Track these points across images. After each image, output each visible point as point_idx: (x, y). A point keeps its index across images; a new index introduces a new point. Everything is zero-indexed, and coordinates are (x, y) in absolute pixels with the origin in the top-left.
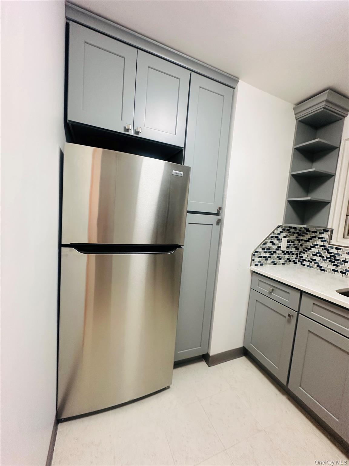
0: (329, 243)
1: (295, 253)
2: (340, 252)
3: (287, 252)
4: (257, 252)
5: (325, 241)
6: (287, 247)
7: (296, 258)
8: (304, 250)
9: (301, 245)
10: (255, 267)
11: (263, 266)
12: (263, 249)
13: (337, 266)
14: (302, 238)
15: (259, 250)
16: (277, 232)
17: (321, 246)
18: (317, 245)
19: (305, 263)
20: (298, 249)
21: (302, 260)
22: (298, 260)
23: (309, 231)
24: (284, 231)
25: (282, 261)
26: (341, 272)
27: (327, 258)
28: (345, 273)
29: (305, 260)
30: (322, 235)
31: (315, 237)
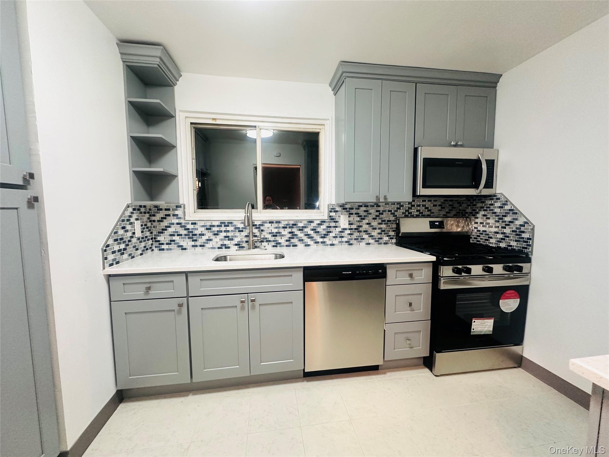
0: (184, 219)
1: (150, 238)
2: (196, 226)
3: (142, 238)
4: (108, 246)
5: (180, 218)
6: (142, 232)
7: (152, 244)
8: (159, 233)
9: (154, 227)
10: (110, 269)
11: (120, 263)
12: (116, 240)
13: (196, 240)
14: (153, 218)
15: (111, 242)
16: (128, 213)
17: (177, 224)
18: (173, 224)
19: (163, 247)
20: (152, 233)
21: (159, 244)
22: (154, 246)
23: (161, 210)
24: (135, 211)
25: (139, 252)
26: (201, 246)
27: (185, 235)
28: (203, 246)
29: (163, 244)
30: (176, 212)
31: (169, 215)
